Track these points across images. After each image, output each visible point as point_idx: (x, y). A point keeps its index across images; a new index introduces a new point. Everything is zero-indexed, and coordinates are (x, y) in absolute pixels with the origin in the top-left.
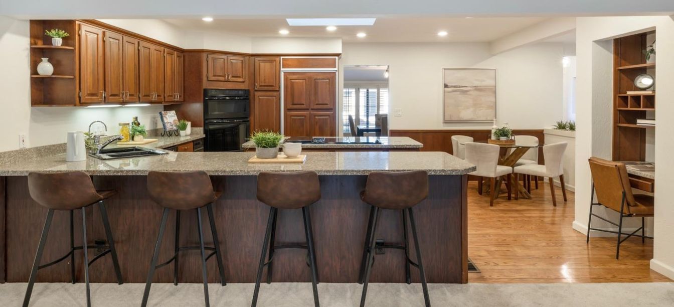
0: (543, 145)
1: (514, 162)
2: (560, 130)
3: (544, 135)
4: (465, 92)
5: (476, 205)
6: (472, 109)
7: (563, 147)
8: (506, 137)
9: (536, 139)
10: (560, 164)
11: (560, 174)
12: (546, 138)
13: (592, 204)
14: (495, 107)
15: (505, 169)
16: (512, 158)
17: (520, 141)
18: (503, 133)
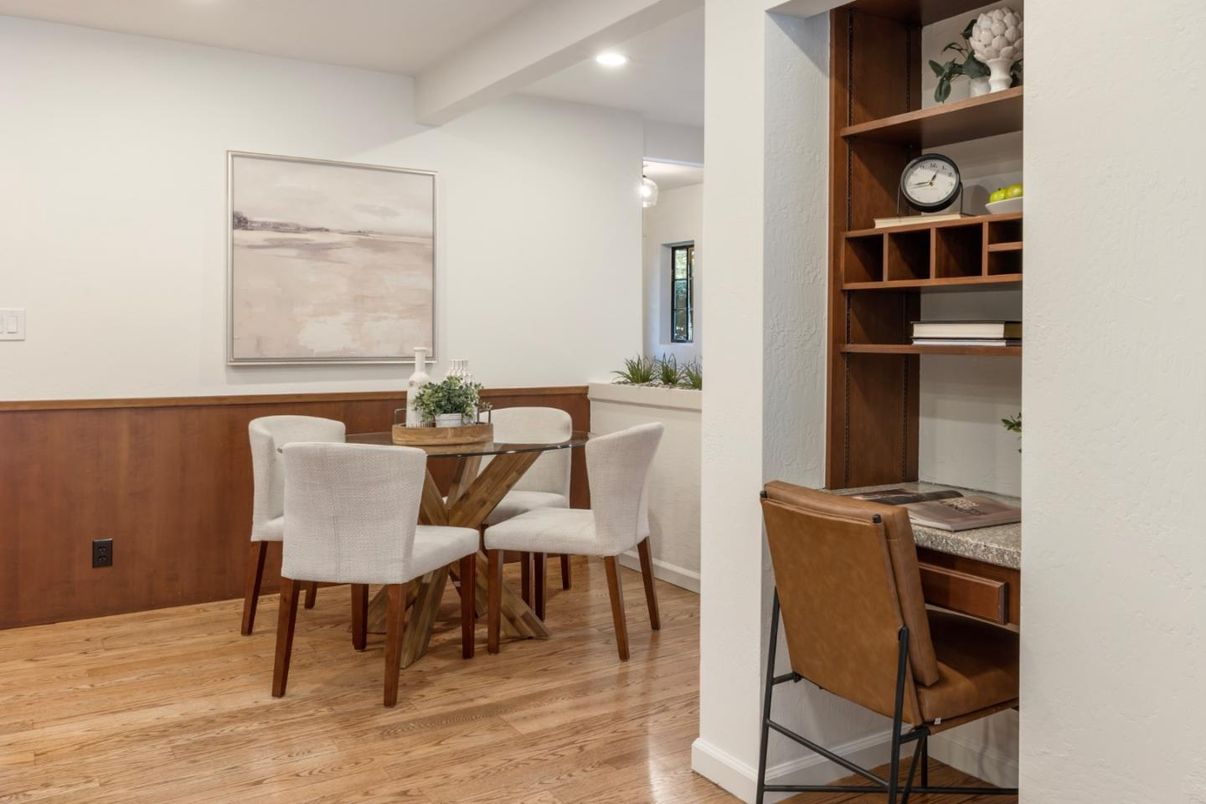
0: (587, 439)
1: (488, 506)
2: (637, 386)
3: (588, 402)
4: (318, 251)
5: (325, 711)
6: (346, 316)
7: (648, 441)
8: (457, 416)
9: (565, 417)
10: (639, 500)
11: (640, 539)
12: (597, 413)
13: (771, 681)
14: (430, 308)
15: (451, 541)
16: (481, 493)
17: (511, 427)
18: (448, 398)
